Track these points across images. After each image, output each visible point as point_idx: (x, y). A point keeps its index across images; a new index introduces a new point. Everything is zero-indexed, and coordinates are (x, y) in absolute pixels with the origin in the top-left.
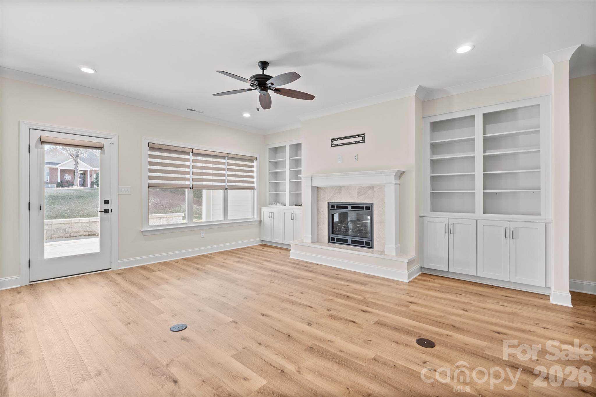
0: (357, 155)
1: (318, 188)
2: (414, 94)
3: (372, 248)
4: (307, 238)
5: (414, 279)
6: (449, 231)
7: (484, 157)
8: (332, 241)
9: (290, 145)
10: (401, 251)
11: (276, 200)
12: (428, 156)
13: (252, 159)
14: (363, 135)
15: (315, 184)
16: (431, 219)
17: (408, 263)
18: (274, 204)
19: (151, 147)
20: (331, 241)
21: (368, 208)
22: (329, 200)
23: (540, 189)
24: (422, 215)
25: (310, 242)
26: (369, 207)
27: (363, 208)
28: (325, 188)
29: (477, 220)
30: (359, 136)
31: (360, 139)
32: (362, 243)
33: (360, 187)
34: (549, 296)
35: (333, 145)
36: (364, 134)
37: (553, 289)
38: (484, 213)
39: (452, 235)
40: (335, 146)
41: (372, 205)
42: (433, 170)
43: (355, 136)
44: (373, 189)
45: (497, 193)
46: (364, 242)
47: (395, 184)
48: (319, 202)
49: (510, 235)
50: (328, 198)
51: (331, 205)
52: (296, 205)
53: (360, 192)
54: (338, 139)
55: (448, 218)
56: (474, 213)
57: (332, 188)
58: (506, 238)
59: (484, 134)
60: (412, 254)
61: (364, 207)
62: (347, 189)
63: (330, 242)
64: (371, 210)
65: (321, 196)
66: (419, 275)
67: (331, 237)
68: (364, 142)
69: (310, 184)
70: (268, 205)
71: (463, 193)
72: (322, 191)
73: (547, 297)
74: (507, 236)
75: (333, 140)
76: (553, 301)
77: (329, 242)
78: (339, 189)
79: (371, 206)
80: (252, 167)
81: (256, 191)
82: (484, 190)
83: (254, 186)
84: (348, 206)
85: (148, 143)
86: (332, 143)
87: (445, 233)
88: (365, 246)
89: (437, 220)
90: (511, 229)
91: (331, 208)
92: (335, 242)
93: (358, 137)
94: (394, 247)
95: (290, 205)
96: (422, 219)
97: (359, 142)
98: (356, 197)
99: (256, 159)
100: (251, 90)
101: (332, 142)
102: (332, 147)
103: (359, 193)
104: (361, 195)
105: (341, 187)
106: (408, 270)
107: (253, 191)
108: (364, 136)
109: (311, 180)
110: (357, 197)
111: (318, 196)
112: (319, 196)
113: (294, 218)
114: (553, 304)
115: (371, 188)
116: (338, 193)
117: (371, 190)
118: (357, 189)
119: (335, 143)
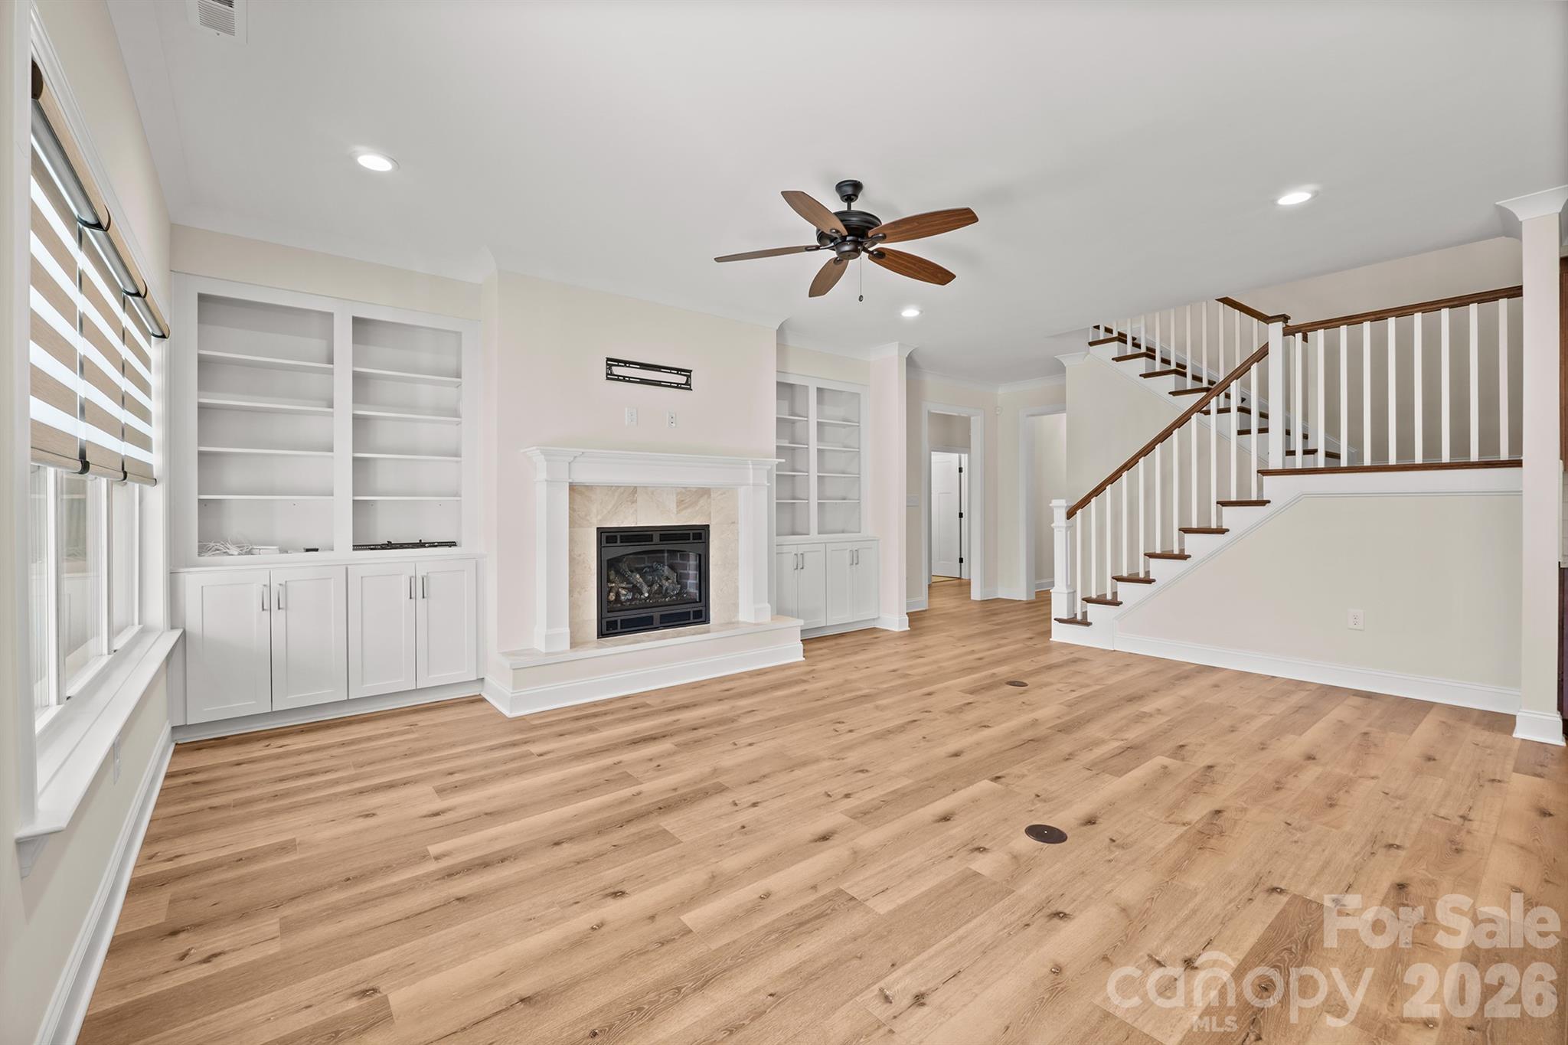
0: (676, 416)
3: (706, 620)
8: (606, 630)
9: (351, 320)
14: (687, 373)
20: (604, 632)
21: (697, 537)
22: (601, 520)
26: (700, 535)
27: (687, 537)
28: (592, 488)
30: (679, 371)
31: (681, 379)
33: (684, 490)
35: (611, 374)
36: (690, 371)
40: (618, 380)
41: (707, 530)
44: (710, 495)
50: (599, 517)
51: (606, 535)
53: (683, 501)
54: (627, 363)
57: (612, 489)
61: (691, 536)
62: (652, 494)
64: (703, 541)
65: (580, 511)
67: (603, 621)
68: (690, 389)
69: (566, 478)
72: (581, 497)
75: (613, 361)
77: (601, 635)
78: (631, 493)
79: (703, 533)
84: (652, 535)
86: (610, 369)
88: (687, 622)
91: (605, 543)
92: (615, 631)
93: (677, 374)
97: (679, 387)
98: (675, 511)
99: (165, 329)
101: (609, 367)
102: (607, 378)
103: (680, 503)
104: (686, 508)
105: (635, 487)
108: (690, 376)
110: (678, 513)
115: (705, 492)
116: (629, 503)
117: (706, 496)
118: (678, 494)
119: (617, 370)
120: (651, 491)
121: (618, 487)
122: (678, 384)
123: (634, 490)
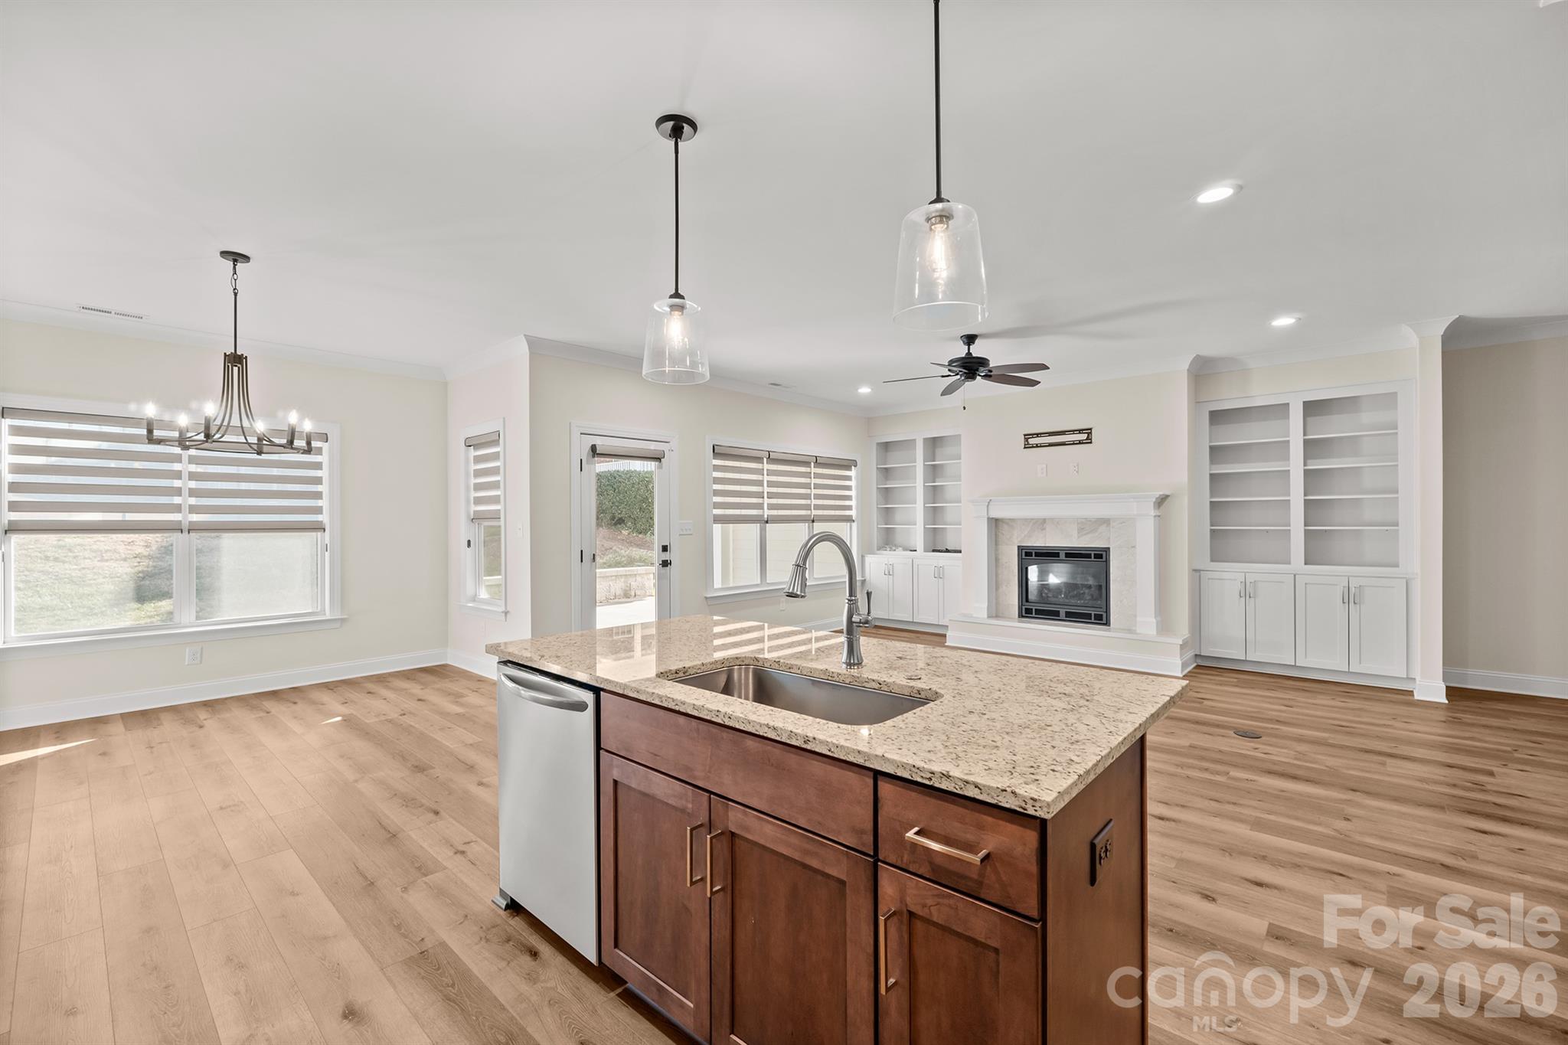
0: (1078, 465)
1: (997, 520)
2: (1187, 367)
3: (1107, 623)
4: (980, 608)
5: (1189, 672)
6: (1247, 593)
7: (1306, 472)
8: (1026, 613)
9: (924, 439)
10: (1165, 626)
11: (888, 540)
12: (1206, 469)
13: (847, 465)
14: (1089, 431)
15: (995, 514)
16: (1216, 575)
17: (1181, 645)
18: (888, 549)
19: (717, 452)
20: (1024, 614)
21: (1099, 556)
22: (1020, 541)
23: (1397, 525)
24: (1198, 568)
25: (986, 616)
26: (1102, 555)
27: (1089, 556)
28: (1012, 520)
29: (1295, 576)
30: (1080, 431)
31: (1084, 437)
32: (1088, 616)
33: (1083, 520)
34: (1412, 691)
35: (1027, 446)
36: (1091, 429)
37: (1418, 679)
38: (1305, 564)
39: (1252, 599)
40: (1032, 447)
41: (1107, 550)
42: (1213, 492)
43: (1073, 432)
44: (1110, 524)
45: (1326, 531)
46: (1091, 614)
47: (1155, 516)
48: (1000, 546)
49: (1350, 598)
50: (1019, 539)
51: (1024, 551)
52: (934, 551)
53: (1083, 529)
54: (1038, 435)
55: (1245, 573)
56: (1290, 563)
57: (1026, 521)
58: (1344, 603)
59: (1305, 435)
60: (1183, 631)
61: (1091, 554)
62: (1058, 524)
63: (1023, 617)
64: (1104, 559)
65: (1003, 534)
66: (1194, 668)
67: (1024, 608)
68: (1091, 443)
69: (986, 514)
70: (876, 548)
71: (1267, 531)
72: (1006, 526)
73: (1411, 693)
74: (1346, 600)
75: (1027, 437)
76: (1417, 697)
77: (1021, 616)
78: (1041, 523)
79: (1104, 554)
80: (849, 478)
81: (854, 525)
82: (1305, 526)
83: (852, 516)
84: (1061, 554)
85: (714, 447)
86: (1027, 441)
87: (1241, 597)
88: (1093, 621)
89: (1225, 575)
90: (1353, 590)
91: (1024, 557)
92: (1034, 615)
93: (1080, 433)
94: (1154, 620)
95: (925, 551)
96: (1198, 574)
97: (1080, 442)
98: (1076, 536)
99: (854, 463)
100: (949, 376)
101: (1026, 440)
102: (1025, 448)
103: (1080, 530)
104: (1086, 534)
105: (1045, 520)
106: (1181, 656)
107: (849, 524)
108: (1091, 433)
109: (986, 507)
110: (1079, 537)
111: (996, 535)
112: (1000, 534)
113: (939, 574)
114: (1418, 700)
115: (1106, 521)
116: (1039, 530)
117: (1105, 525)
118: (1078, 524)
119: (1032, 441)
120: (1056, 522)
121: (1032, 519)
122: (1080, 441)
123: (1044, 521)
